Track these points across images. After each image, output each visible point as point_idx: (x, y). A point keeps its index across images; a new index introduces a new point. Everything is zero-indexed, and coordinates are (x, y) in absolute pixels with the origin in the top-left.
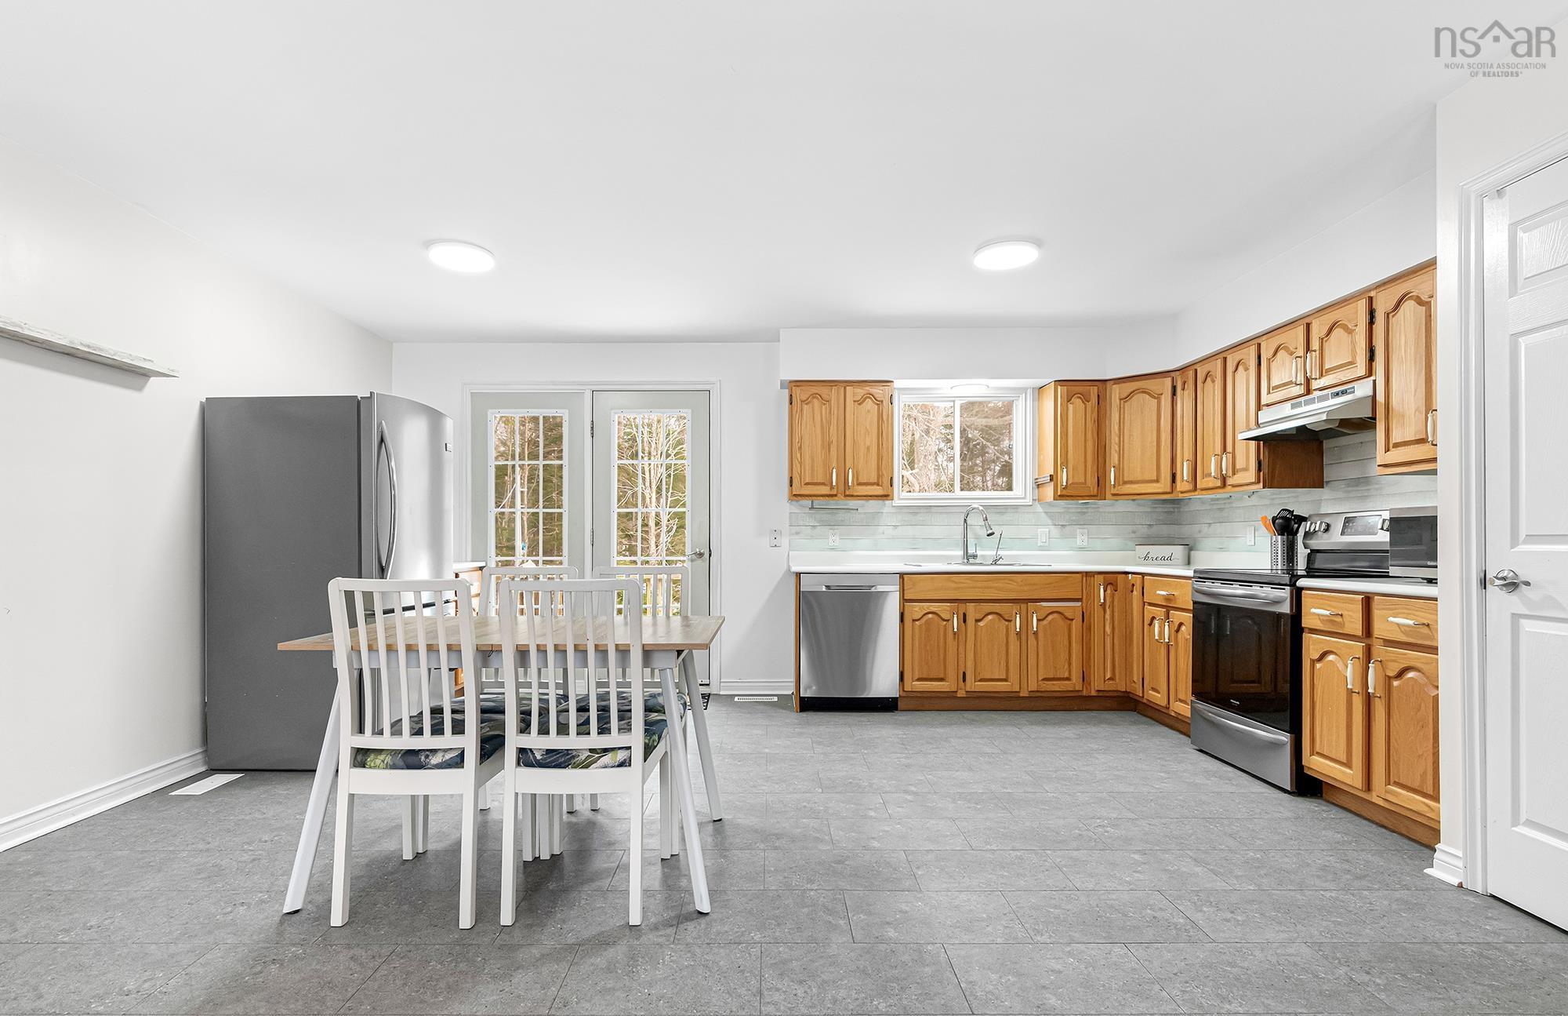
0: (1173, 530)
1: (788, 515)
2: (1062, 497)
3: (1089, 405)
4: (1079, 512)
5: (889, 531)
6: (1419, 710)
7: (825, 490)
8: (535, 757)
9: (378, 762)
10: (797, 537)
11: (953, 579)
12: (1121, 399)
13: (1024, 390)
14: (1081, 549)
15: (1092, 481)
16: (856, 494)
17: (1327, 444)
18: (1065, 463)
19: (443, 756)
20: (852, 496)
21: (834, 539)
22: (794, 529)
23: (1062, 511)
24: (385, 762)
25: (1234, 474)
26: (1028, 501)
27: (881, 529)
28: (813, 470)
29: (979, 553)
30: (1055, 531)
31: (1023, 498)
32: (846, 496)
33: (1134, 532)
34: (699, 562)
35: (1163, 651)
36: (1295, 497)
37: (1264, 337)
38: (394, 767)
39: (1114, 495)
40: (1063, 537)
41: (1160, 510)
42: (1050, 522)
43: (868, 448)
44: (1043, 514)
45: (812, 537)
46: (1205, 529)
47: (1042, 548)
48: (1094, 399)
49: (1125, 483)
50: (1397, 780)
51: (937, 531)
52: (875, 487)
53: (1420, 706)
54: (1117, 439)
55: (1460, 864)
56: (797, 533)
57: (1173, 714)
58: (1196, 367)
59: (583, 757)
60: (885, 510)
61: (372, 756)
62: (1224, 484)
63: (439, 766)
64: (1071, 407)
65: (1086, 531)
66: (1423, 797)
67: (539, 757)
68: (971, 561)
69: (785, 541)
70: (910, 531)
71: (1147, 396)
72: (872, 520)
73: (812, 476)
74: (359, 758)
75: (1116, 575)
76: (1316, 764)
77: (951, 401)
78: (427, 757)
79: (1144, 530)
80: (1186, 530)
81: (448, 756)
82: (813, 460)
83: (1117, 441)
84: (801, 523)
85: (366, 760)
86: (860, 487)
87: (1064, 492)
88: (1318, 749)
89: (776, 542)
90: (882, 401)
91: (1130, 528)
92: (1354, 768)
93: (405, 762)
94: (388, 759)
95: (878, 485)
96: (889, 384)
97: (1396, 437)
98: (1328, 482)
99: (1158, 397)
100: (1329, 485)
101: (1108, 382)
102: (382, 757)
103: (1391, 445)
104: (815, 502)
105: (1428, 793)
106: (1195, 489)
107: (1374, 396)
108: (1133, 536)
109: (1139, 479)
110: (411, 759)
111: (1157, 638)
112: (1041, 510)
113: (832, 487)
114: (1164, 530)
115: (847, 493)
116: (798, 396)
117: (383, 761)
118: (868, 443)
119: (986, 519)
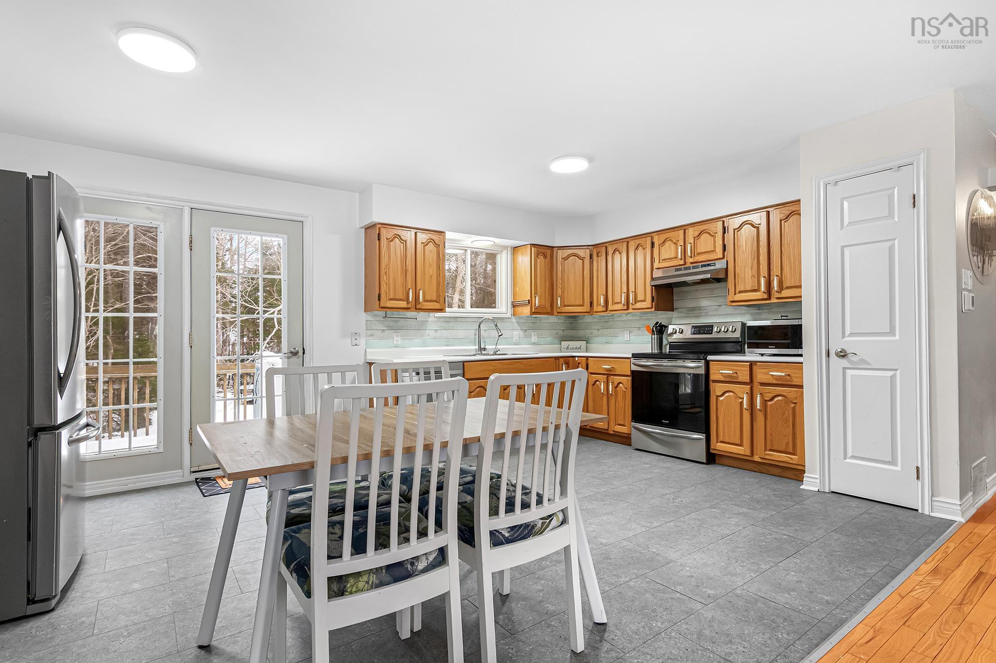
0: (573, 332)
1: (365, 321)
2: (535, 313)
3: (547, 260)
4: (532, 322)
5: (432, 333)
6: (784, 415)
7: (403, 304)
8: (503, 536)
9: (361, 585)
10: (371, 338)
11: (492, 364)
12: (562, 259)
13: (506, 247)
14: (534, 344)
15: (548, 305)
16: (423, 308)
17: (675, 289)
18: (536, 293)
19: (427, 559)
20: (421, 309)
21: (397, 339)
22: (369, 332)
23: (525, 321)
24: (370, 582)
25: (635, 303)
26: (509, 315)
27: (427, 332)
28: (395, 289)
29: (487, 347)
30: (521, 333)
31: (506, 313)
32: (416, 309)
33: (557, 334)
34: (294, 359)
35: (605, 399)
36: (655, 316)
37: (655, 234)
38: (381, 584)
39: (558, 313)
40: (526, 336)
41: (567, 321)
42: (519, 328)
43: (431, 277)
44: (516, 323)
45: (382, 338)
46: (595, 332)
47: (516, 344)
48: (549, 256)
49: (565, 306)
50: (771, 448)
51: (461, 333)
52: (435, 303)
53: (785, 412)
54: (560, 281)
55: (818, 481)
56: (372, 335)
57: (612, 432)
58: (607, 245)
59: (539, 525)
60: (430, 319)
61: (352, 581)
62: (628, 309)
63: (426, 570)
64: (539, 260)
65: (536, 333)
66: (786, 454)
67: (507, 535)
68: (483, 352)
69: (362, 341)
70: (445, 333)
71: (577, 258)
72: (422, 326)
73: (395, 294)
74: (335, 587)
75: (568, 358)
76: (718, 447)
77: (463, 250)
78: (412, 564)
79: (561, 333)
80: (581, 333)
81: (431, 558)
82: (395, 282)
83: (561, 282)
84: (374, 328)
85: (345, 587)
86: (426, 303)
87: (536, 311)
88: (721, 439)
89: (355, 342)
90: (439, 245)
91: (555, 332)
92: (744, 446)
93: (393, 577)
94: (373, 578)
95: (437, 302)
96: (443, 234)
97: (740, 287)
98: (675, 309)
99: (582, 259)
100: (677, 310)
101: (555, 248)
102: (365, 578)
103: (737, 292)
104: (388, 313)
105: (790, 452)
106: (606, 310)
107: (727, 269)
108: (556, 336)
109: (573, 304)
110: (397, 572)
111: (602, 392)
112: (515, 321)
113: (408, 303)
114: (569, 333)
115: (418, 307)
116: (384, 235)
117: (367, 582)
118: (431, 273)
119: (496, 326)
